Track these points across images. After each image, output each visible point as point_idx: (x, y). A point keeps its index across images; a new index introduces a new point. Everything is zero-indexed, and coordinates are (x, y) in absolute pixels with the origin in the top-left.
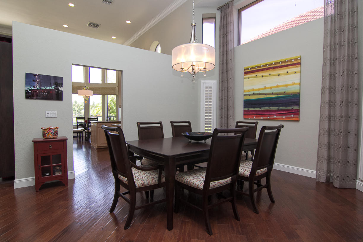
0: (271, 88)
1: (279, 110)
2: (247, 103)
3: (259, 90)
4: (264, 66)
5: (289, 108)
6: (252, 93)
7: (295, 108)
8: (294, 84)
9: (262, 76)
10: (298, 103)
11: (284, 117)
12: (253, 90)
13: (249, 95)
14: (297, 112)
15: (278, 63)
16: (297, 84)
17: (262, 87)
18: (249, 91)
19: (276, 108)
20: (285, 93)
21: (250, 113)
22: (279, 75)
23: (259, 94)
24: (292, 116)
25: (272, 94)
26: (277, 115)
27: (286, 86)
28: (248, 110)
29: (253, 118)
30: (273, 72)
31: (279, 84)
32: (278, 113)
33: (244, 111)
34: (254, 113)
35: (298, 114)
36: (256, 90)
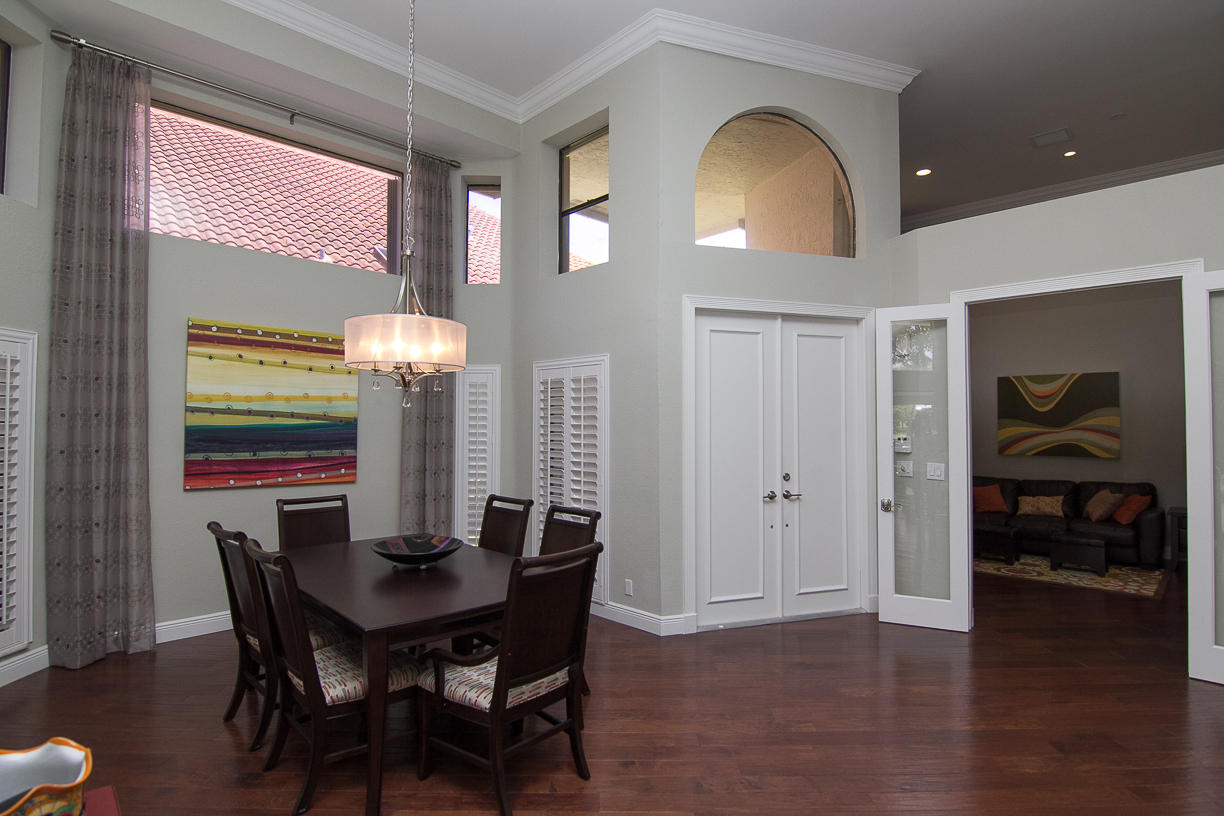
0: (288, 399)
1: (310, 459)
2: (197, 439)
3: (249, 399)
4: (265, 334)
5: (336, 453)
6: (222, 405)
7: (348, 452)
8: (346, 397)
9: (261, 363)
10: (352, 442)
11: (323, 476)
12: (228, 397)
13: (212, 411)
14: (351, 464)
15: (310, 339)
16: (353, 399)
17: (261, 392)
18: (209, 399)
19: (302, 454)
20: (325, 417)
21: (215, 468)
22: (310, 369)
23: (249, 413)
24: (343, 471)
25: (292, 415)
26: (304, 471)
27: (329, 399)
28: (207, 461)
29: (228, 485)
30: (293, 359)
31: (312, 393)
32: (309, 465)
33: (187, 463)
34: (230, 468)
35: (355, 467)
36: (238, 399)
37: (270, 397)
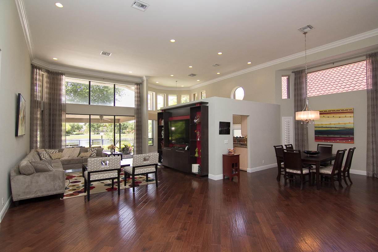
0: (335, 124)
1: (340, 137)
2: (317, 132)
3: (326, 125)
4: (329, 111)
5: (347, 136)
6: (321, 126)
7: (351, 136)
8: (350, 123)
9: (328, 117)
10: (353, 134)
11: (344, 141)
12: (322, 124)
13: (319, 127)
14: (352, 139)
15: (339, 110)
16: (352, 123)
17: (329, 123)
18: (318, 125)
19: (339, 136)
20: (344, 128)
21: (320, 138)
22: (340, 117)
23: (326, 127)
24: (350, 141)
25: (336, 128)
26: (339, 140)
27: (345, 124)
28: (318, 137)
30: (335, 115)
31: (340, 123)
32: (340, 139)
33: (315, 137)
34: (323, 138)
35: (354, 140)
36: (324, 125)
37: (330, 124)
